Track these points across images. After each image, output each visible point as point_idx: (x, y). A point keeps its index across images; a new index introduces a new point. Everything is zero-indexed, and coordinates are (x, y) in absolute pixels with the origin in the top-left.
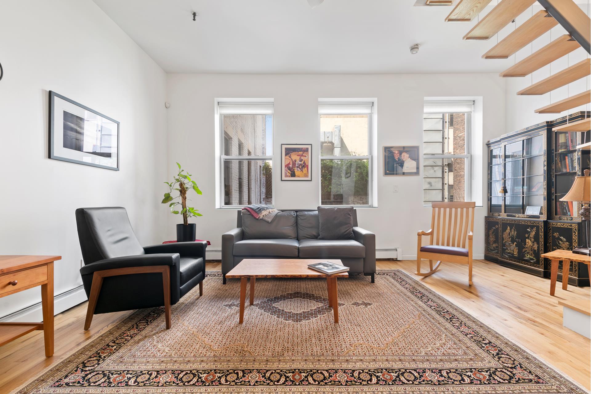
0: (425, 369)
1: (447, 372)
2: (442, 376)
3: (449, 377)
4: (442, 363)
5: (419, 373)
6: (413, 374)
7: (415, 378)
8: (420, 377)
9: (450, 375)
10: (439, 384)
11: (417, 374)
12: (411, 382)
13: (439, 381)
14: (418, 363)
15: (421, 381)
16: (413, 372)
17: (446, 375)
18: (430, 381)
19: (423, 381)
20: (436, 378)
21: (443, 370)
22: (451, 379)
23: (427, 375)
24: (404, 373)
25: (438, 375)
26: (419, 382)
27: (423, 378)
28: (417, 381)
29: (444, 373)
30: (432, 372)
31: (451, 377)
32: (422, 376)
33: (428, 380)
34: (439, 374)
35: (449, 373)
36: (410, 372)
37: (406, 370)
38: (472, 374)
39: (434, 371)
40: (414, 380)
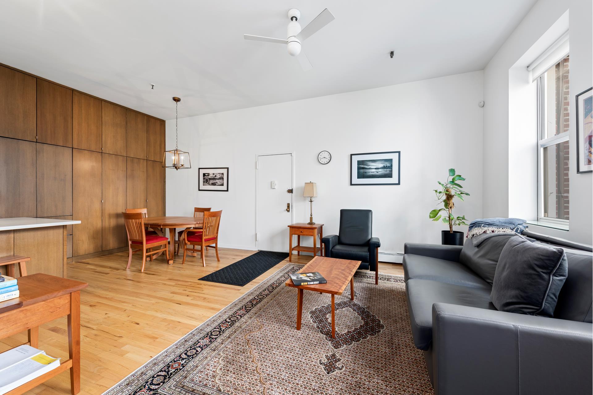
0: (211, 343)
1: (198, 352)
2: (199, 347)
3: (195, 349)
4: (204, 356)
5: (212, 338)
6: (215, 336)
7: (212, 334)
8: (210, 337)
9: (195, 351)
10: (198, 341)
11: (213, 337)
12: (212, 331)
13: (199, 342)
14: (218, 344)
15: (208, 335)
16: (216, 337)
17: (197, 349)
18: (204, 339)
19: (207, 336)
20: (201, 343)
21: (201, 351)
22: (193, 349)
23: (208, 341)
24: (220, 333)
25: (201, 345)
26: (208, 334)
27: (208, 338)
28: (210, 334)
29: (199, 349)
30: (206, 345)
31: (194, 350)
32: (209, 338)
33: (205, 339)
34: (201, 347)
35: (196, 352)
36: (217, 335)
37: (220, 335)
38: (182, 363)
39: (206, 346)
40: (211, 333)
